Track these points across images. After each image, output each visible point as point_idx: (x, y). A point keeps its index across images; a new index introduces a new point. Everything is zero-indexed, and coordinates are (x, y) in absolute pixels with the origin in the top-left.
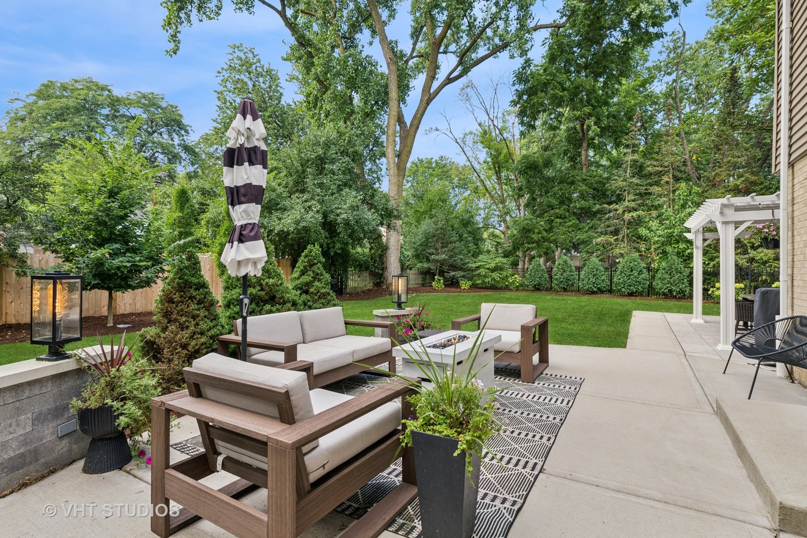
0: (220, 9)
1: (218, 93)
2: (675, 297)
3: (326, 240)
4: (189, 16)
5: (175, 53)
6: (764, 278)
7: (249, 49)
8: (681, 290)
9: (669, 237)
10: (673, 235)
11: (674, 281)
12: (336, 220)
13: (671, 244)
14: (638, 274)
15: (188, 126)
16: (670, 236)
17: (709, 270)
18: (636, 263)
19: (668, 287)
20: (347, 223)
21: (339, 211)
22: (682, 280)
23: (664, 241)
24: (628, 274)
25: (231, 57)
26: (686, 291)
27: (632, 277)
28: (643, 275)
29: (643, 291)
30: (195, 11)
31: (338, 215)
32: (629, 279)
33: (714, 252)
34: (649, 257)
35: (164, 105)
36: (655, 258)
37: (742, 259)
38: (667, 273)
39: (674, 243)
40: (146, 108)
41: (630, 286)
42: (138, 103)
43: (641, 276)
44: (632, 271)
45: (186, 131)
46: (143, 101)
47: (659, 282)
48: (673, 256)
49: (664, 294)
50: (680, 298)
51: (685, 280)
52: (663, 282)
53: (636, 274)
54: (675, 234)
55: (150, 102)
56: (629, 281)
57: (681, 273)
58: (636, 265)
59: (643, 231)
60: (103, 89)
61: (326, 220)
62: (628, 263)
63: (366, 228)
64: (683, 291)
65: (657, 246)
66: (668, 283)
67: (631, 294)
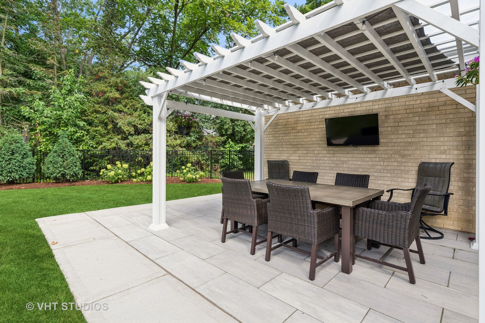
2: (68, 181)
6: (140, 159)
8: (74, 173)
9: (57, 119)
10: (62, 118)
11: (68, 165)
13: (59, 127)
14: (23, 158)
16: (59, 118)
17: (98, 152)
18: (19, 145)
19: (60, 171)
22: (75, 163)
23: (52, 123)
24: (7, 158)
26: (79, 173)
27: (13, 161)
28: (28, 159)
29: (28, 177)
32: (9, 164)
33: (99, 137)
34: (33, 139)
36: (41, 140)
37: (123, 144)
38: (59, 156)
39: (62, 126)
41: (10, 172)
43: (25, 160)
44: (13, 154)
47: (49, 166)
48: (65, 139)
49: (56, 178)
50: (73, 181)
51: (78, 163)
52: (56, 166)
53: (19, 158)
54: (63, 118)
56: (9, 166)
57: (73, 156)
58: (19, 148)
59: (25, 110)
62: (7, 144)
64: (76, 174)
65: (43, 127)
66: (61, 167)
67: (11, 183)
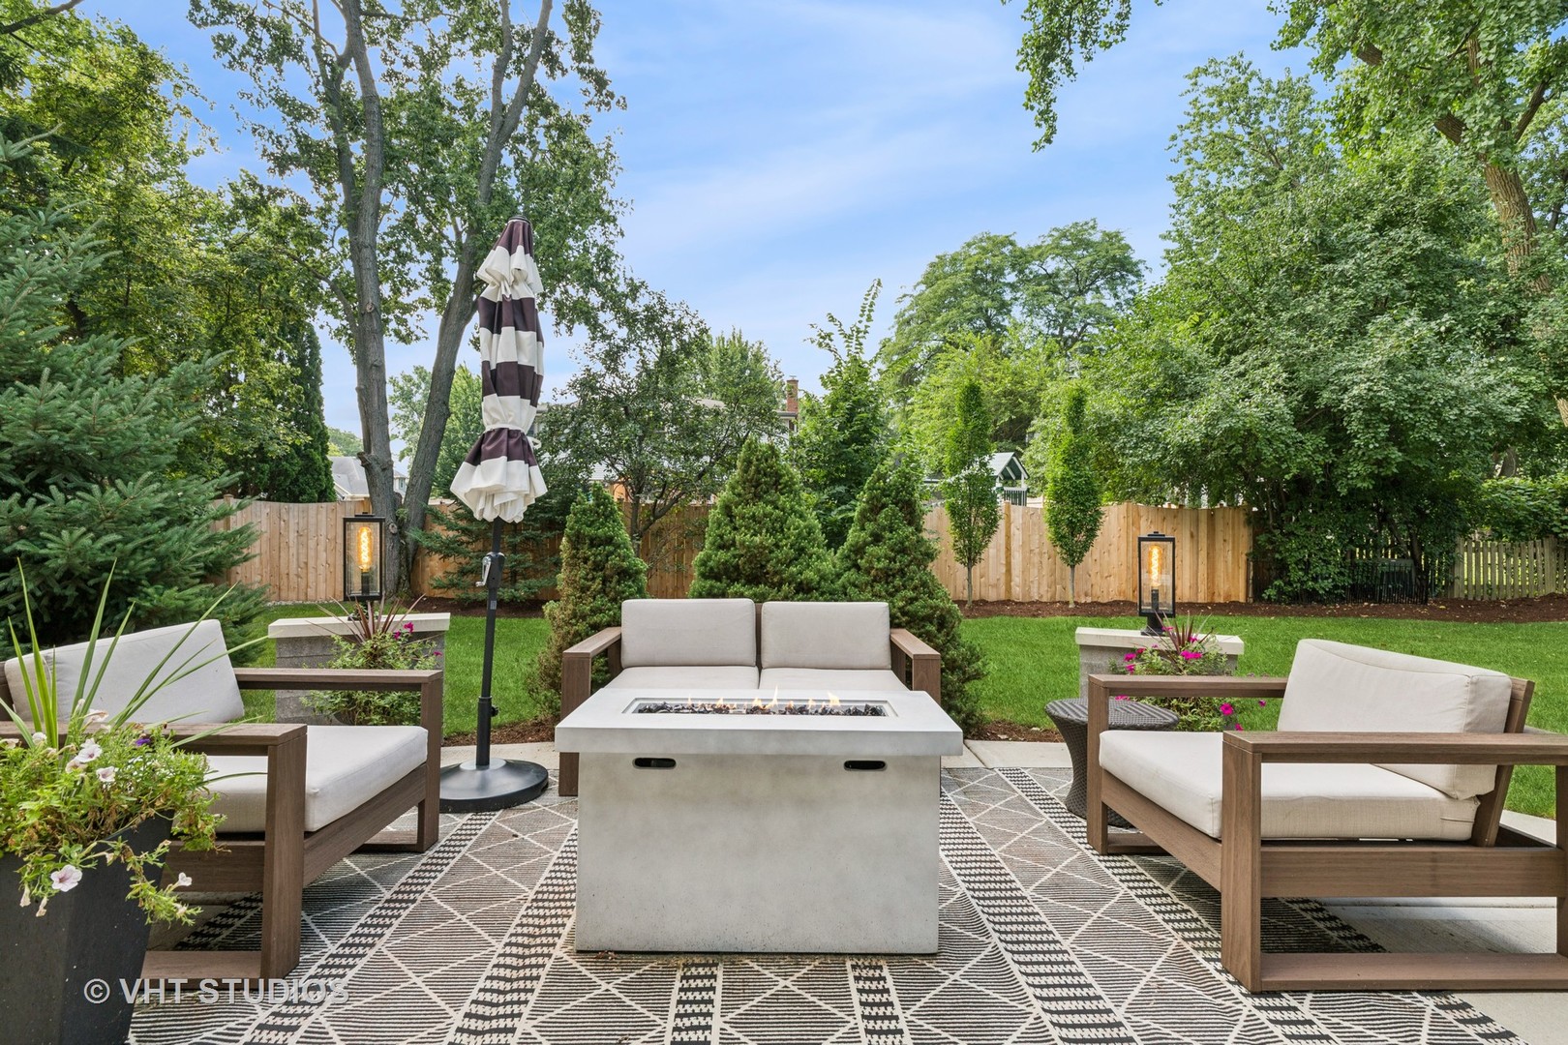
0: (1126, 17)
1: (1176, 179)
3: (1319, 458)
4: (1069, 64)
5: (1049, 141)
7: (1229, 62)
12: (1341, 401)
15: (1140, 261)
20: (1372, 407)
21: (1347, 378)
25: (1192, 97)
30: (1076, 47)
31: (1345, 390)
35: (1096, 237)
40: (1066, 253)
42: (1059, 250)
45: (1138, 275)
46: (1065, 243)
55: (1075, 240)
60: (1003, 244)
61: (1311, 406)
63: (1451, 414)
